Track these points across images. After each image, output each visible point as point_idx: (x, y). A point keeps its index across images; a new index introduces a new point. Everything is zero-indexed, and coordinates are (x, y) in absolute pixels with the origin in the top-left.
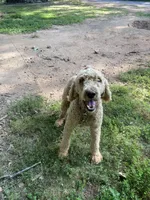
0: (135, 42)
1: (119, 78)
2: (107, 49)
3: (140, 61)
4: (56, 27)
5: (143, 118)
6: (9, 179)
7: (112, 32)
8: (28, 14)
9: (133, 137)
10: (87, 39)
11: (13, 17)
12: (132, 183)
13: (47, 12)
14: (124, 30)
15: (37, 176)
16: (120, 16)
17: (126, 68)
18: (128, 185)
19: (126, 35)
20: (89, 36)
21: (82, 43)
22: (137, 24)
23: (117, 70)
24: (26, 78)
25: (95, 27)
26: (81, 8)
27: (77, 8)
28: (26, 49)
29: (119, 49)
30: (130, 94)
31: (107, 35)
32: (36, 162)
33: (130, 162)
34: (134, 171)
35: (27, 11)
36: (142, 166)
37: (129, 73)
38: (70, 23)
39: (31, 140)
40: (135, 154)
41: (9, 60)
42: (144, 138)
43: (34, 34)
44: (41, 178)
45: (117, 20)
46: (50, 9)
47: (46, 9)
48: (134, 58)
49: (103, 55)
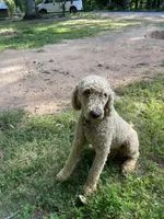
0: (146, 53)
2: (113, 62)
3: (147, 73)
4: (65, 40)
7: (124, 44)
10: (95, 52)
14: (138, 41)
16: (138, 27)
19: (139, 46)
20: (98, 48)
21: (88, 56)
22: (156, 35)
23: (118, 83)
26: (98, 21)
27: (94, 21)
29: (127, 62)
30: (124, 109)
35: (42, 26)
38: (82, 37)
43: (40, 49)
45: (133, 32)
46: (65, 24)
49: (107, 68)
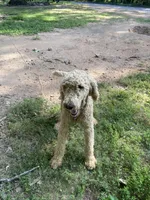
0: (135, 47)
1: (119, 83)
2: (107, 54)
3: (140, 66)
4: (57, 29)
5: (144, 124)
6: (7, 183)
7: (113, 37)
8: (30, 16)
9: (133, 143)
10: (88, 43)
11: (15, 19)
12: (133, 190)
13: (49, 15)
14: (125, 35)
15: (35, 181)
16: (121, 21)
17: (126, 72)
18: (128, 193)
19: (127, 40)
20: (90, 39)
21: (83, 47)
22: (137, 29)
23: (118, 74)
24: (27, 80)
25: (96, 31)
26: (82, 12)
27: (79, 12)
28: (27, 51)
29: (119, 54)
30: (131, 99)
31: (108, 39)
32: (34, 165)
33: (131, 169)
34: (134, 178)
35: (30, 13)
36: (143, 173)
37: (130, 77)
38: (72, 27)
39: (29, 143)
40: (136, 160)
41: (10, 61)
42: (144, 144)
43: (35, 36)
44: (39, 183)
45: (118, 25)
46: (51, 12)
47: (48, 12)
48: (135, 62)
49: (104, 59)
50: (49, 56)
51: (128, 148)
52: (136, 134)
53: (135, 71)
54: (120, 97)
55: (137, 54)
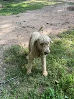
0: (67, 17)
1: (58, 36)
2: (53, 22)
3: (69, 27)
5: (69, 55)
6: (3, 84)
7: (56, 13)
8: (15, 5)
9: (63, 64)
10: (43, 17)
11: (8, 7)
12: (61, 86)
13: (24, 4)
14: (62, 11)
15: (16, 82)
16: (61, 4)
17: (62, 31)
18: (59, 87)
19: (64, 14)
20: (45, 15)
21: (41, 19)
22: (69, 9)
23: (58, 32)
24: (13, 37)
25: (48, 11)
26: (41, 1)
28: (13, 22)
29: (59, 22)
30: (63, 43)
31: (53, 14)
32: (16, 76)
33: (61, 76)
34: (62, 80)
36: (67, 78)
37: (64, 33)
38: (36, 9)
39: (14, 66)
40: (63, 72)
41: (5, 28)
42: (68, 65)
43: (17, 15)
44: (18, 83)
45: (59, 7)
46: (25, 2)
47: (24, 2)
48: (66, 26)
49: (51, 25)
50: (24, 24)
51: (60, 67)
52: (65, 60)
53: (66, 30)
54: (58, 43)
55: (68, 21)
